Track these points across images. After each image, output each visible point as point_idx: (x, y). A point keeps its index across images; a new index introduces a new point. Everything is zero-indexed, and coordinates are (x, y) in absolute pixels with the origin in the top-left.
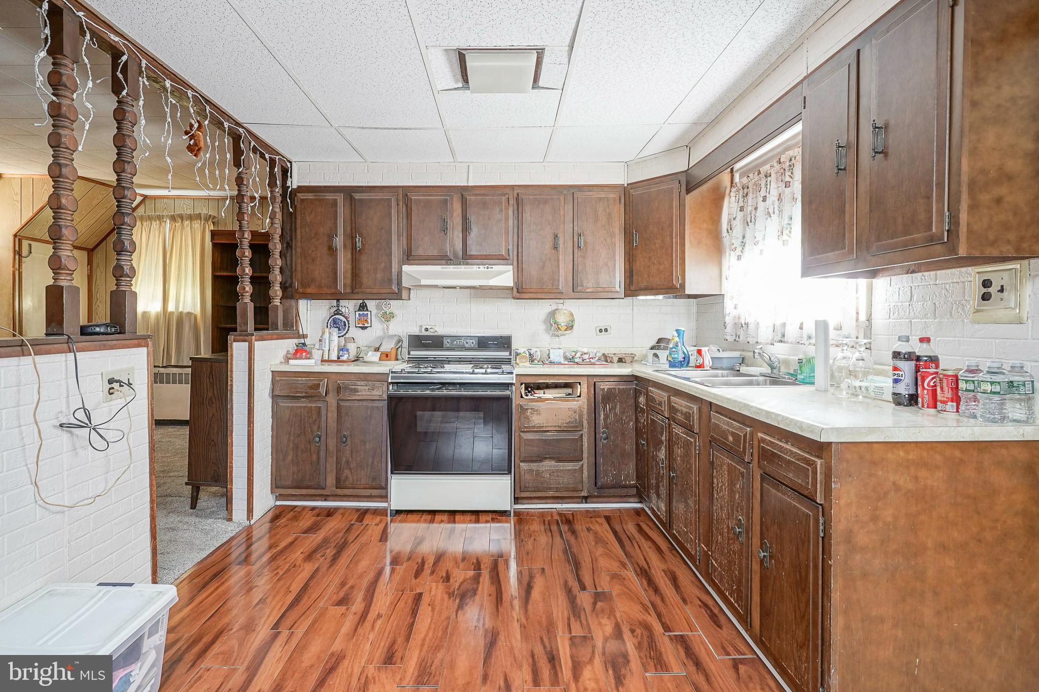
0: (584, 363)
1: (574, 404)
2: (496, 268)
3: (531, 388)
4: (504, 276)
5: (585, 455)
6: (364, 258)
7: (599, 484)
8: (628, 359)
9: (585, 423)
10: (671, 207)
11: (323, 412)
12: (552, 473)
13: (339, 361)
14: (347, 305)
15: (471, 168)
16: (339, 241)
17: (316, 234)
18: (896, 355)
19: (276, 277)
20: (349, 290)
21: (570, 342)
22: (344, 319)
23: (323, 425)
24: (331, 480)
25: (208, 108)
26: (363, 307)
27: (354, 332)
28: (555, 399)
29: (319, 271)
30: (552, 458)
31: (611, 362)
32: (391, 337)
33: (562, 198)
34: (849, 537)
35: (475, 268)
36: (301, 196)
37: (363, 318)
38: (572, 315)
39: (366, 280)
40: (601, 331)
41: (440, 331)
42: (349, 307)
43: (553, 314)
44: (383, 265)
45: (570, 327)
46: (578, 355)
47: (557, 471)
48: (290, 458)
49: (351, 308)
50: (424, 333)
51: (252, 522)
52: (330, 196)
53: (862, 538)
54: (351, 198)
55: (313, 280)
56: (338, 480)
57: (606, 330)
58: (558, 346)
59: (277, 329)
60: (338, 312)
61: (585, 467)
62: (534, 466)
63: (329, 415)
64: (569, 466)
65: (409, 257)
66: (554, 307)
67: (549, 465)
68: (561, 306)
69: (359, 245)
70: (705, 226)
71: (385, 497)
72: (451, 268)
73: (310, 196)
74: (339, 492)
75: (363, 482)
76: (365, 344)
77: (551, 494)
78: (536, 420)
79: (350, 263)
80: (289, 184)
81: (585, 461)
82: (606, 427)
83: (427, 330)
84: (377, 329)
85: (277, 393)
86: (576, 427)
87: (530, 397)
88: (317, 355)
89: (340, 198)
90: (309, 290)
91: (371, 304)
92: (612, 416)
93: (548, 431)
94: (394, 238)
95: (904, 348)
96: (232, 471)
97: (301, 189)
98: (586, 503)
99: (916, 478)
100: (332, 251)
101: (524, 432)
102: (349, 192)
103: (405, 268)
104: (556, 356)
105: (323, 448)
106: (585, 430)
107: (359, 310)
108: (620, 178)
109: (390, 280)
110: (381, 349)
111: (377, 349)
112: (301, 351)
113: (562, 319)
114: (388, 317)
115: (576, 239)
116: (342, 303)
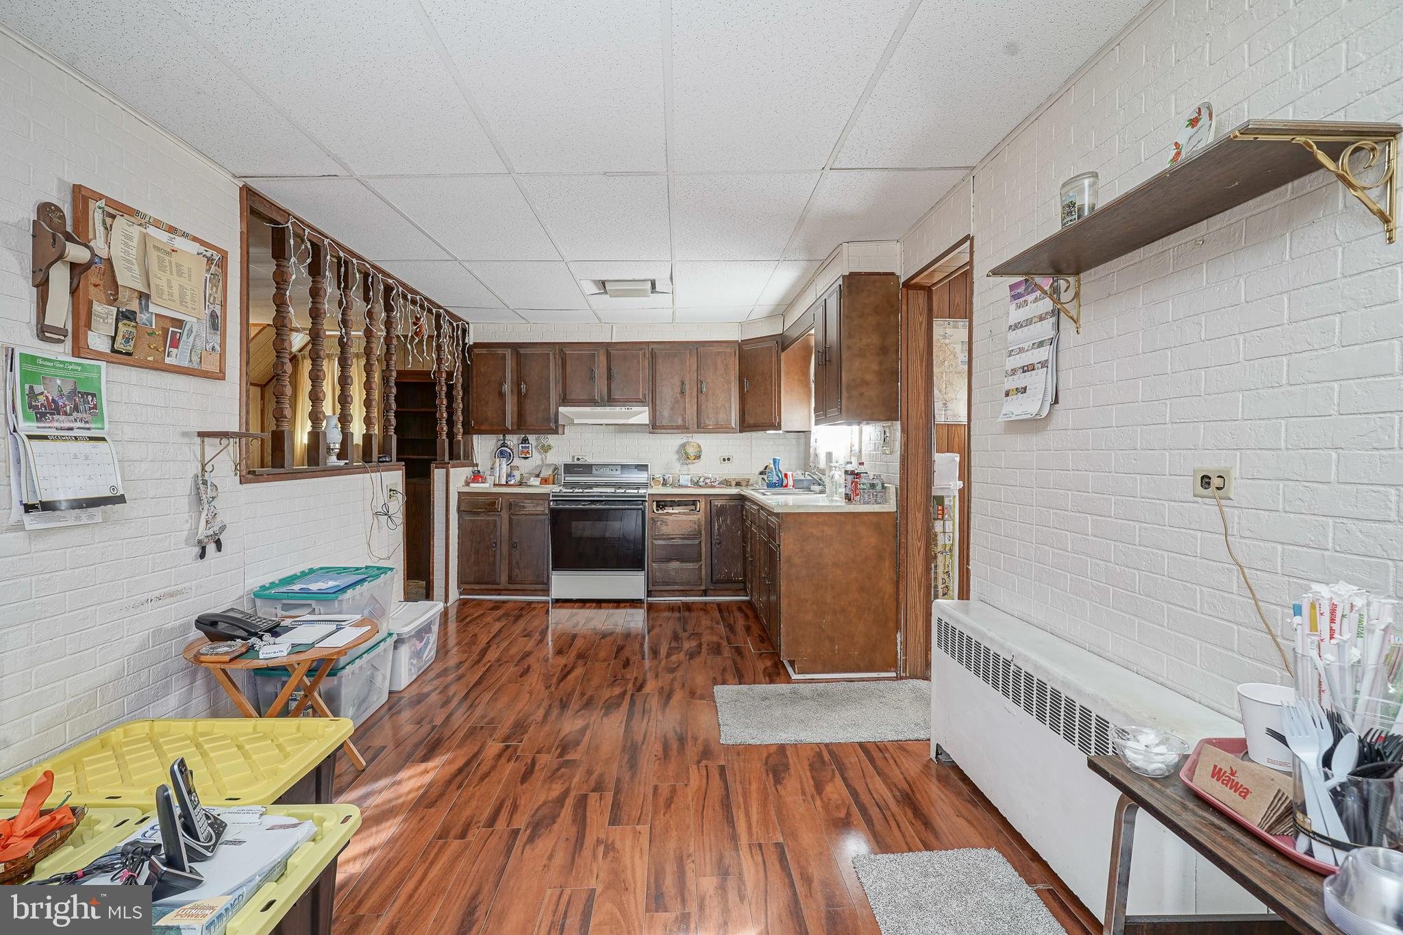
0: (706, 486)
1: (694, 517)
2: (634, 409)
3: (661, 504)
4: (641, 415)
5: (703, 557)
6: (528, 401)
7: (714, 579)
8: (744, 483)
9: (703, 532)
10: (771, 362)
11: (498, 523)
12: (677, 571)
13: (507, 485)
14: (511, 439)
15: (614, 327)
16: (507, 388)
17: (489, 382)
18: (846, 472)
19: (459, 417)
20: (515, 427)
21: (698, 469)
22: (509, 451)
23: (498, 533)
24: (504, 578)
25: (426, 303)
26: (525, 441)
27: (517, 462)
28: (679, 513)
29: (490, 412)
30: (678, 560)
31: (730, 485)
32: (549, 465)
33: (688, 352)
34: (789, 560)
35: (618, 409)
36: (477, 351)
37: (525, 450)
38: (699, 446)
39: (530, 419)
40: (724, 460)
41: (590, 461)
42: (513, 440)
43: (683, 446)
44: (543, 407)
45: (698, 457)
46: (702, 479)
47: (681, 569)
48: (472, 559)
49: (515, 442)
50: (576, 462)
51: (448, 605)
52: (500, 351)
53: (797, 560)
54: (518, 353)
55: (486, 419)
56: (510, 577)
57: (729, 459)
58: (686, 473)
59: (460, 459)
60: (504, 445)
61: (703, 567)
62: (663, 565)
63: (503, 526)
64: (690, 566)
65: (565, 400)
66: (684, 441)
67: (675, 565)
68: (690, 440)
69: (524, 390)
70: (797, 377)
71: (546, 592)
72: (599, 409)
73: (484, 351)
74: (511, 587)
75: (530, 579)
76: (527, 471)
77: (676, 587)
78: (665, 529)
79: (516, 405)
80: (467, 341)
81: (703, 562)
82: (719, 534)
83: (578, 459)
84: (536, 459)
85: (463, 509)
86: (697, 535)
87: (660, 512)
88: (490, 480)
89: (508, 352)
90: (483, 428)
91: (532, 438)
92: (724, 527)
93: (674, 538)
94: (552, 385)
95: (849, 468)
96: (433, 567)
97: (476, 345)
98: (706, 596)
99: (823, 531)
100: (501, 395)
101: (656, 539)
102: (515, 347)
103: (561, 409)
104: (685, 480)
105: (498, 552)
106: (703, 538)
107: (522, 443)
108: (735, 336)
109: (549, 420)
110: (541, 476)
111: (538, 476)
112: (477, 477)
113: (691, 451)
114: (546, 449)
115: (699, 386)
116: (508, 437)
